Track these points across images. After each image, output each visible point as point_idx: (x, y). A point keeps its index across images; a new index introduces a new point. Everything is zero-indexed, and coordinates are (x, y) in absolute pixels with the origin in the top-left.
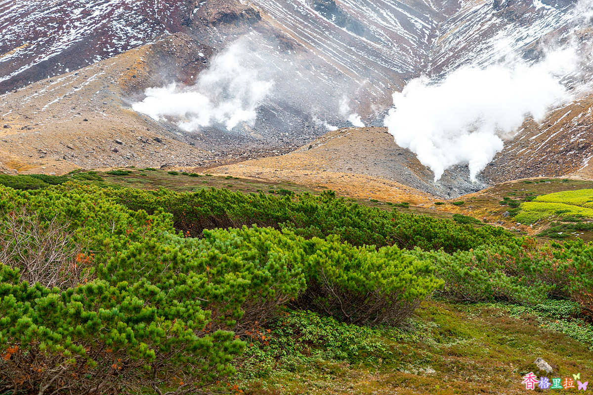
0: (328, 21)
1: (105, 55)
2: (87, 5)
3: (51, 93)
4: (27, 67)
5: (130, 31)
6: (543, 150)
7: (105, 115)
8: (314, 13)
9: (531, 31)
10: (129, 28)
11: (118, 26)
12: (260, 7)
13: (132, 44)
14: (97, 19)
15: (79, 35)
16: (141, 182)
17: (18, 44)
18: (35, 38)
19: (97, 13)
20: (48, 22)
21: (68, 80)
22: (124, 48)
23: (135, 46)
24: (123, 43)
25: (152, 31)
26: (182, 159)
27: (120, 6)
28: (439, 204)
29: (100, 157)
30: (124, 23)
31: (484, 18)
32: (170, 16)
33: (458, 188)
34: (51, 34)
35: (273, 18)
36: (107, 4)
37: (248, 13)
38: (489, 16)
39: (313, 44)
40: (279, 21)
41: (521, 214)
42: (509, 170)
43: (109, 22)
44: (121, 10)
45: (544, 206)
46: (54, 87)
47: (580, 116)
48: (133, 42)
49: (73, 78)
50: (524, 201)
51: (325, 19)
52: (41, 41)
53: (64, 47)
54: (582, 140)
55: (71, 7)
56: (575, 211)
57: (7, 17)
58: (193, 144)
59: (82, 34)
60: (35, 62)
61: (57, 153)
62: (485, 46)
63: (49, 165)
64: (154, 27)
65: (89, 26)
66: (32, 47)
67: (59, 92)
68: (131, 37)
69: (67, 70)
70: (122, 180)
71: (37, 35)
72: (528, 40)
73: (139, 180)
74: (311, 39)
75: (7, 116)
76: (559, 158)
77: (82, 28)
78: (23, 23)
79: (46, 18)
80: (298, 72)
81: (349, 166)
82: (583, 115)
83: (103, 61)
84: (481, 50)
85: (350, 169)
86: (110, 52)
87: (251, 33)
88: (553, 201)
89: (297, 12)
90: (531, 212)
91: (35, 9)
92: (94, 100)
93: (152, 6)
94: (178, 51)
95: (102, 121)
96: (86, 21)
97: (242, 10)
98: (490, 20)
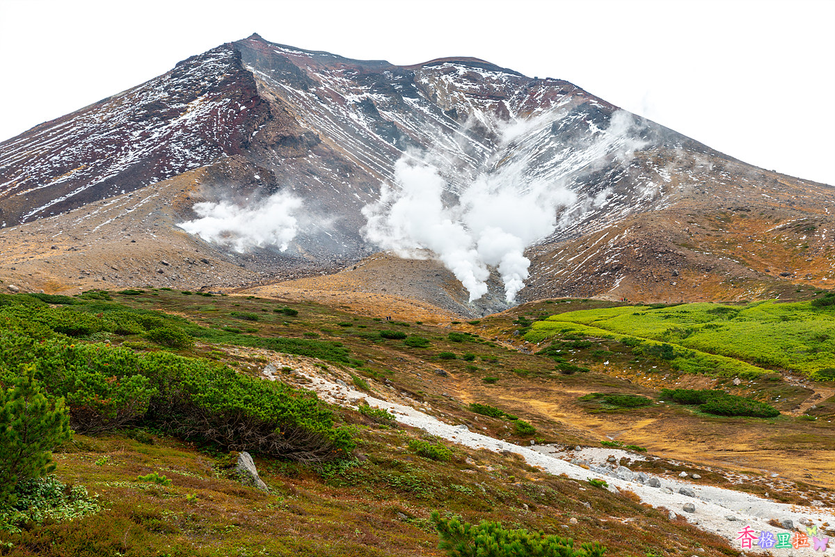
0: (389, 144)
1: (162, 177)
2: (147, 128)
3: (104, 214)
4: (83, 188)
5: (188, 154)
7: (155, 236)
8: (375, 137)
9: (586, 156)
10: (187, 150)
11: (176, 148)
12: (320, 130)
13: (189, 166)
14: (156, 141)
15: (137, 157)
16: (150, 302)
17: (75, 166)
18: (93, 160)
19: (156, 135)
20: (107, 143)
21: (121, 201)
22: (182, 170)
23: (192, 168)
24: (180, 165)
25: (210, 154)
27: (180, 128)
28: (456, 323)
29: (144, 278)
30: (182, 145)
31: (542, 142)
32: (229, 139)
33: (492, 309)
34: (109, 156)
35: (334, 141)
36: (166, 127)
37: (308, 137)
38: (546, 141)
39: (372, 167)
40: (340, 144)
41: (530, 333)
43: (167, 144)
44: (180, 132)
45: (554, 324)
46: (107, 208)
47: (616, 238)
48: (190, 164)
49: (127, 199)
50: (538, 320)
51: (386, 142)
52: (99, 163)
53: (121, 169)
54: (615, 261)
55: (130, 129)
56: (579, 329)
57: (66, 138)
58: (243, 266)
59: (140, 156)
60: (91, 184)
62: (542, 169)
64: (212, 149)
65: (147, 148)
66: (89, 169)
67: (112, 213)
68: (189, 160)
69: (123, 192)
70: (133, 299)
71: (95, 156)
72: (582, 165)
73: (149, 299)
74: (371, 162)
75: (56, 237)
76: (593, 279)
77: (140, 150)
78: (81, 145)
79: (105, 140)
80: (356, 195)
82: (619, 237)
83: (159, 184)
84: (538, 173)
85: (384, 290)
86: (167, 174)
87: (310, 156)
88: (564, 320)
89: (358, 136)
90: (540, 331)
91: (95, 131)
92: (146, 221)
93: (211, 129)
94: (234, 173)
95: (151, 241)
96: (144, 144)
97: (301, 133)
98: (547, 144)
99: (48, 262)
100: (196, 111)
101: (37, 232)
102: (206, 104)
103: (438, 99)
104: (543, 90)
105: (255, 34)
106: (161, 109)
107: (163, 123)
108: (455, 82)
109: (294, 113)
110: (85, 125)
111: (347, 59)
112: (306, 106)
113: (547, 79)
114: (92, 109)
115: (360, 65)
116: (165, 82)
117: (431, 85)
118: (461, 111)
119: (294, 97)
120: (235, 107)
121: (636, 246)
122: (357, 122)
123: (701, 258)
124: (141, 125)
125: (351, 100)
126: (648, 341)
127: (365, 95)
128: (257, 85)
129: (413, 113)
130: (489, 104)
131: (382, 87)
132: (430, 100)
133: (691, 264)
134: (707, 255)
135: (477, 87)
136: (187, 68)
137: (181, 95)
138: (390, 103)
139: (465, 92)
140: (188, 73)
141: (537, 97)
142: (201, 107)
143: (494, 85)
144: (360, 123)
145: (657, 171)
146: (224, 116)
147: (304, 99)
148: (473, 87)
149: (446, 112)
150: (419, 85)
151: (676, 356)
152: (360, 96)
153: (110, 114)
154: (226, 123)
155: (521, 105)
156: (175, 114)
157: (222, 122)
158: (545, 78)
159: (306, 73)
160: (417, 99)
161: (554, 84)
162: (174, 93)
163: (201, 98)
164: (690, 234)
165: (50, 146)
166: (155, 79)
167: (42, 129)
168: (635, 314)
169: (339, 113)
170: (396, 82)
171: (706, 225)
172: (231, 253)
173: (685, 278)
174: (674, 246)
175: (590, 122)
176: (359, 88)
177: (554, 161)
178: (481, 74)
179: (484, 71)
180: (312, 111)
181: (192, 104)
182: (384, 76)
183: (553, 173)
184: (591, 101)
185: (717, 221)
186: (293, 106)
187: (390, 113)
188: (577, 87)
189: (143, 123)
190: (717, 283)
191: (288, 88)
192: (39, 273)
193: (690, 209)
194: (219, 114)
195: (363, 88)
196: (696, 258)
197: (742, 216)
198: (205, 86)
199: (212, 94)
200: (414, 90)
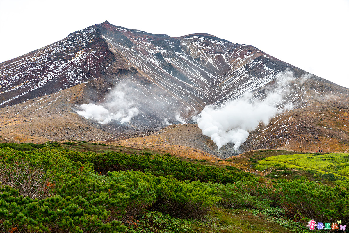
0: (169, 74)
1: (64, 88)
2: (56, 64)
3: (37, 105)
4: (26, 92)
5: (76, 77)
6: (268, 136)
7: (63, 116)
8: (162, 70)
9: (263, 81)
10: (75, 75)
11: (70, 74)
12: (137, 67)
14: (61, 70)
15: (52, 78)
16: (79, 148)
17: (23, 82)
18: (31, 79)
19: (61, 68)
20: (37, 71)
21: (46, 99)
22: (73, 84)
23: (78, 84)
24: (72, 82)
25: (86, 77)
26: (99, 137)
27: (72, 65)
28: (220, 161)
29: (60, 136)
30: (73, 73)
31: (241, 74)
32: (95, 70)
33: (229, 153)
34: (39, 77)
35: (143, 72)
36: (65, 64)
37: (132, 70)
38: (243, 73)
39: (162, 85)
40: (146, 73)
41: (258, 166)
42: (252, 145)
43: (66, 72)
44: (72, 67)
45: (269, 162)
46: (39, 102)
47: (285, 120)
48: (77, 82)
49: (48, 98)
50: (259, 160)
51: (168, 73)
52: (34, 80)
53: (45, 83)
54: (286, 132)
55: (48, 65)
56: (283, 165)
57: (18, 68)
58: (104, 130)
59: (53, 78)
60: (30, 90)
61: (39, 133)
62: (242, 87)
63: (35, 139)
64: (87, 75)
65: (57, 74)
66: (29, 83)
67: (42, 104)
68: (76, 80)
69: (46, 94)
70: (70, 147)
71: (32, 77)
72: (262, 85)
73: (78, 147)
74: (161, 82)
75: (16, 115)
76: (276, 140)
77: (53, 75)
78: (25, 72)
79: (36, 69)
80: (154, 97)
81: (178, 142)
82: (287, 120)
83: (63, 91)
84: (240, 89)
85: (178, 143)
86: (66, 86)
87: (133, 79)
88: (273, 160)
89: (155, 70)
90: (263, 165)
91: (31, 65)
92: (58, 108)
93: (87, 64)
94: (98, 86)
95: (61, 118)
96: (55, 72)
97: (129, 68)
98: (244, 75)
99: (15, 127)
100: (79, 57)
101: (7, 113)
102: (84, 54)
103: (191, 53)
104: (240, 50)
105: (106, 21)
106: (63, 55)
107: (64, 62)
108: (199, 45)
109: (125, 58)
110: (27, 62)
111: (149, 34)
112: (130, 55)
113: (243, 44)
114: (30, 55)
115: (155, 36)
116: (65, 43)
117: (188, 46)
118: (202, 59)
119: (124, 51)
120: (98, 55)
121: (296, 124)
122: (154, 63)
123: (327, 131)
124: (53, 63)
125: (151, 53)
126: (320, 172)
127: (157, 50)
128: (108, 45)
129: (180, 59)
130: (215, 56)
131: (165, 47)
132: (188, 53)
133: (323, 134)
134: (331, 129)
135: (209, 48)
136: (75, 36)
137: (72, 49)
138: (169, 54)
139: (204, 50)
140: (76, 39)
141: (238, 53)
142: (82, 55)
143: (217, 47)
144: (155, 64)
145: (300, 89)
146: (93, 59)
147: (129, 52)
148: (207, 48)
149: (195, 59)
150: (182, 46)
151: (336, 179)
152: (155, 51)
153: (39, 57)
154: (94, 63)
155: (230, 56)
156: (70, 58)
157: (92, 62)
158: (241, 44)
159: (130, 40)
160: (181, 53)
161: (246, 47)
162: (69, 48)
163: (82, 51)
164: (321, 119)
165: (10, 72)
166: (59, 41)
167: (6, 64)
168: (308, 158)
169: (145, 59)
170: (172, 45)
171: (328, 115)
172: (98, 124)
173: (320, 140)
174: (315, 125)
175: (264, 65)
176: (155, 47)
177: (247, 83)
178: (211, 41)
179: (212, 40)
180: (133, 58)
181: (78, 53)
182: (166, 42)
183: (247, 89)
184: (264, 55)
185: (333, 113)
186: (124, 55)
187: (169, 59)
188: (256, 48)
189: (54, 62)
190: (336, 143)
191: (122, 46)
192: (12, 133)
193: (319, 107)
194: (90, 58)
195: (156, 47)
196: (326, 131)
197: (345, 111)
198: (83, 45)
199: (87, 49)
200: (180, 49)
